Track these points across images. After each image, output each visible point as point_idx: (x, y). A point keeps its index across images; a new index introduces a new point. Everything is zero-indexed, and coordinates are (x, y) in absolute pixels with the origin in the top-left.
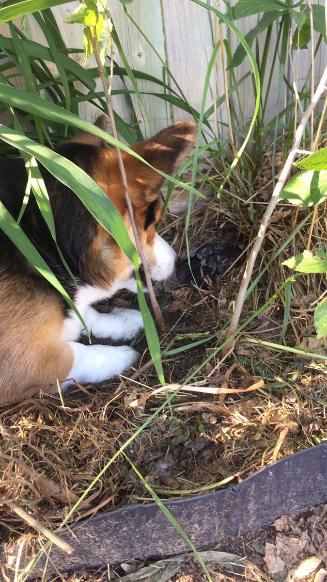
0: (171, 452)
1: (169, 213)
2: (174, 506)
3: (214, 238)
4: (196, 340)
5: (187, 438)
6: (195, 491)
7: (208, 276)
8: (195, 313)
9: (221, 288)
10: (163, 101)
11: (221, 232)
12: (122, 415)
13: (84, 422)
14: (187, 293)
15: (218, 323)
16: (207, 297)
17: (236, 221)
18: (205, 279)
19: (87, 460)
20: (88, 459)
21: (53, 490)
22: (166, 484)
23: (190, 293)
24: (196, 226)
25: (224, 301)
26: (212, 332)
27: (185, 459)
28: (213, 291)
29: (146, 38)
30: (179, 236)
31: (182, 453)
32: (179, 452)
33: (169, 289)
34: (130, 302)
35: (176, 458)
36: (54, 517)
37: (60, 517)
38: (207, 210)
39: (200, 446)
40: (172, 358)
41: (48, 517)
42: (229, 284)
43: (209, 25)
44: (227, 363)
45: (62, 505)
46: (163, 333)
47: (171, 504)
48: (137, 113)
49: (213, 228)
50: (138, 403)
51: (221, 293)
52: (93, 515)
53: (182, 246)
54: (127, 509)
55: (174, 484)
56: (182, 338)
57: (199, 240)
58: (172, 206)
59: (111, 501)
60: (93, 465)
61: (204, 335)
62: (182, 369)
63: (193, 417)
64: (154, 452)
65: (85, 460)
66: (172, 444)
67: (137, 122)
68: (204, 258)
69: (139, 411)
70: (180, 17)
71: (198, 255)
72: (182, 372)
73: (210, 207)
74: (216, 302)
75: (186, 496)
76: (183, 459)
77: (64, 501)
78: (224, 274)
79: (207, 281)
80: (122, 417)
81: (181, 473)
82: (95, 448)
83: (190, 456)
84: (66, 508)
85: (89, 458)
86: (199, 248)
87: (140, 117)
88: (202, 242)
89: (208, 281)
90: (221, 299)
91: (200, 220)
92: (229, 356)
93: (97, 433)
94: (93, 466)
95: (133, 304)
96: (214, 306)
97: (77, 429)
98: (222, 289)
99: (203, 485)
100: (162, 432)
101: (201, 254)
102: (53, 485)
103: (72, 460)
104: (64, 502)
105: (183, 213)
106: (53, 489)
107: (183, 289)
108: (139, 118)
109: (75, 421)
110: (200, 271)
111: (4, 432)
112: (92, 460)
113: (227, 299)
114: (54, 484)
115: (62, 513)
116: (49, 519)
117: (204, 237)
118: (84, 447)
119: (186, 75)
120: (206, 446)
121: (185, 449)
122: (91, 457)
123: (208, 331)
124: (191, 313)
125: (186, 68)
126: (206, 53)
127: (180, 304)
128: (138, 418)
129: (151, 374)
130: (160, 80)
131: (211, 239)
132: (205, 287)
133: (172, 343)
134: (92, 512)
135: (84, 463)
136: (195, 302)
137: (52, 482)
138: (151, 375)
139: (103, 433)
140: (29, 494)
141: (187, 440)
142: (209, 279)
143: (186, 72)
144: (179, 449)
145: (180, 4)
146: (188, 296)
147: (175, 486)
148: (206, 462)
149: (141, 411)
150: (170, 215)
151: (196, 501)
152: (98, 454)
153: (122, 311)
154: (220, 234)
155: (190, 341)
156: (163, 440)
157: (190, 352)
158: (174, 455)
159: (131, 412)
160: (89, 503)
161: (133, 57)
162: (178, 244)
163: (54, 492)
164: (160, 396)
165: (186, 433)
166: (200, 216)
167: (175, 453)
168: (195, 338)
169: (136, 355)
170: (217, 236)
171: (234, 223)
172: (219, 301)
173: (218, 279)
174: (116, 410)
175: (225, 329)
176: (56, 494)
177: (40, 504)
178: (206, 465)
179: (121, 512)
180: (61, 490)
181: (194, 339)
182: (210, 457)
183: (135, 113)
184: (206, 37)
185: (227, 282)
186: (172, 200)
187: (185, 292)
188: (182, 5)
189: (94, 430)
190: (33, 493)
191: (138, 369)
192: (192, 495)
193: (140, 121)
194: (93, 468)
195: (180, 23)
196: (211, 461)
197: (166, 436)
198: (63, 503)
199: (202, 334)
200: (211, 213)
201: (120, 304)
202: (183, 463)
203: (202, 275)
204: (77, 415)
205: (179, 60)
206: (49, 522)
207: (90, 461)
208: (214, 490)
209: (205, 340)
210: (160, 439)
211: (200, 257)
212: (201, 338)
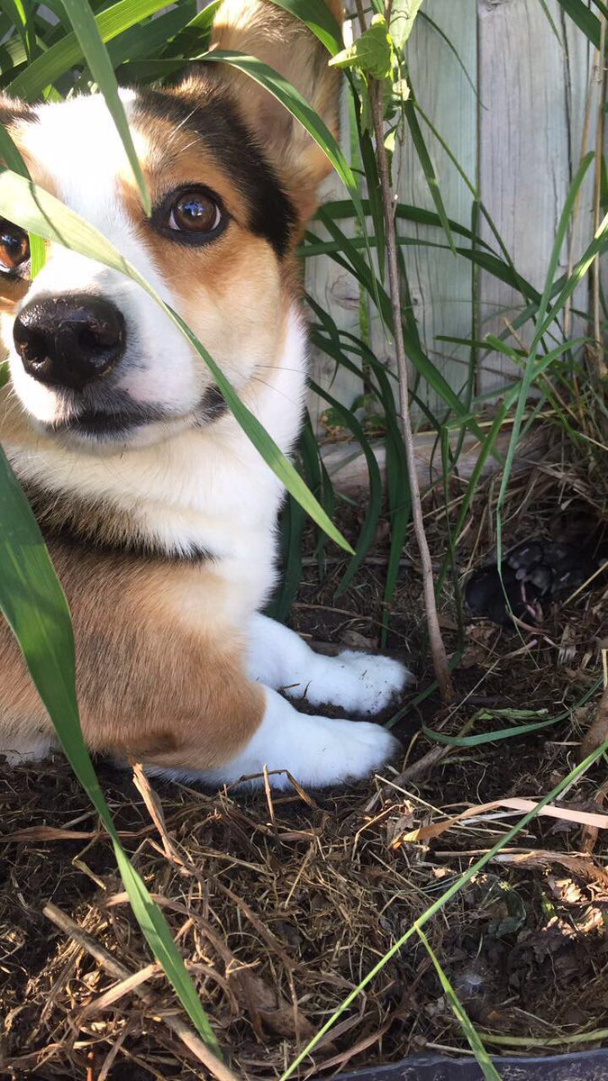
0: (486, 951)
1: (457, 475)
2: (519, 1070)
3: (543, 532)
4: (519, 723)
5: (520, 924)
6: (554, 1042)
7: (535, 600)
8: (508, 672)
9: (564, 626)
10: (469, 262)
11: (558, 520)
12: (383, 860)
13: (319, 862)
14: (488, 633)
15: (565, 693)
16: (535, 642)
17: (593, 497)
18: (529, 608)
19: (323, 946)
20: (324, 942)
21: (261, 1002)
22: (481, 1020)
23: (494, 635)
24: (509, 504)
25: (571, 652)
26: (554, 710)
27: (518, 971)
28: (547, 631)
29: (444, 145)
30: (473, 522)
31: (510, 958)
32: (502, 956)
33: (451, 622)
34: (375, 642)
35: (496, 967)
36: (258, 1063)
37: (270, 1064)
38: (535, 474)
39: (548, 945)
40: (471, 755)
41: (245, 1061)
42: (582, 619)
43: (565, 130)
44: (592, 776)
45: (275, 1035)
46: (449, 705)
47: (514, 1065)
48: (411, 286)
49: (541, 512)
50: (417, 838)
51: (565, 636)
52: (339, 1070)
53: (480, 542)
54: (415, 1064)
55: (500, 1022)
56: (490, 717)
57: (513, 533)
58: (464, 464)
59: (376, 1044)
60: (337, 957)
61: (537, 715)
62: (493, 781)
63: (526, 881)
64: (449, 948)
65: (319, 943)
66: (487, 933)
67: (411, 304)
68: (522, 566)
69: (418, 855)
70: (511, 112)
71: (512, 560)
72: (494, 787)
73: (541, 469)
74: (554, 652)
75: (535, 1050)
76: (514, 970)
77: (280, 1027)
78: (569, 600)
79: (533, 612)
80: (384, 864)
81: (510, 1000)
82: (340, 920)
83: (528, 966)
84: (286, 1045)
85: (328, 942)
86: (512, 548)
87: (416, 293)
88: (520, 537)
89: (536, 610)
90: (566, 647)
91: (517, 494)
92: (598, 762)
93: (345, 887)
94: (336, 960)
95: (379, 646)
96: (550, 660)
97: (306, 875)
98: (567, 628)
99: (570, 1030)
100: (467, 906)
101: (517, 559)
102: (261, 988)
103: (297, 939)
104: (281, 1031)
105: (486, 479)
106: (261, 998)
107: (482, 623)
108: (415, 295)
109: (300, 857)
110: (520, 590)
111: (173, 854)
112: (334, 947)
113: (578, 647)
114: (265, 988)
115: (278, 1055)
116: (247, 1065)
117: (523, 528)
118: (319, 915)
119: (511, 218)
120: (562, 945)
121: (517, 947)
122: (330, 938)
123: (544, 707)
124: (498, 672)
125: (514, 206)
126: (554, 180)
127: (477, 654)
128: (415, 869)
129: (428, 784)
130: (466, 227)
131: (536, 533)
132: (529, 619)
133: (470, 725)
134: (339, 1061)
135: (317, 950)
136: (507, 651)
137: (260, 982)
138: (426, 787)
139: (358, 891)
140: (217, 1001)
141: (520, 929)
142: (539, 607)
143: (513, 213)
144: (501, 949)
145: (514, 87)
146: (491, 638)
147: (503, 1027)
148: (564, 982)
149: (421, 856)
150: (458, 480)
151: (567, 1063)
152: (347, 934)
153: (358, 658)
154: (554, 525)
155: (506, 723)
156: (467, 923)
157: (508, 747)
158: (489, 959)
159: (401, 857)
160: (332, 1042)
161: (415, 178)
162: (471, 537)
163: (262, 1006)
164: (456, 829)
165: (518, 914)
166: (517, 487)
167: (493, 954)
168: (516, 720)
169: (392, 744)
170: (549, 528)
171: (590, 501)
172: (562, 651)
173: (555, 609)
174: (370, 846)
175: (583, 706)
176: (268, 1009)
177: (231, 1030)
178: (564, 989)
179: (400, 1070)
180: (277, 1001)
181: (513, 721)
182: (575, 972)
183: (407, 284)
184: (556, 151)
185: (575, 616)
186: (465, 451)
187: (486, 630)
188: (517, 89)
189: (340, 882)
190: (226, 1002)
191: (400, 771)
192: (550, 1051)
193: (416, 300)
194: (335, 965)
195: (509, 123)
196: (574, 980)
197: (475, 915)
198: (279, 1035)
199: (531, 712)
200: (541, 479)
201: (355, 644)
202: (514, 979)
203: (524, 599)
204: (303, 847)
205: (502, 191)
206: (247, 1072)
207: (330, 948)
208: (599, 1045)
209: (541, 725)
210: (462, 920)
211: (516, 565)
212: (529, 721)
